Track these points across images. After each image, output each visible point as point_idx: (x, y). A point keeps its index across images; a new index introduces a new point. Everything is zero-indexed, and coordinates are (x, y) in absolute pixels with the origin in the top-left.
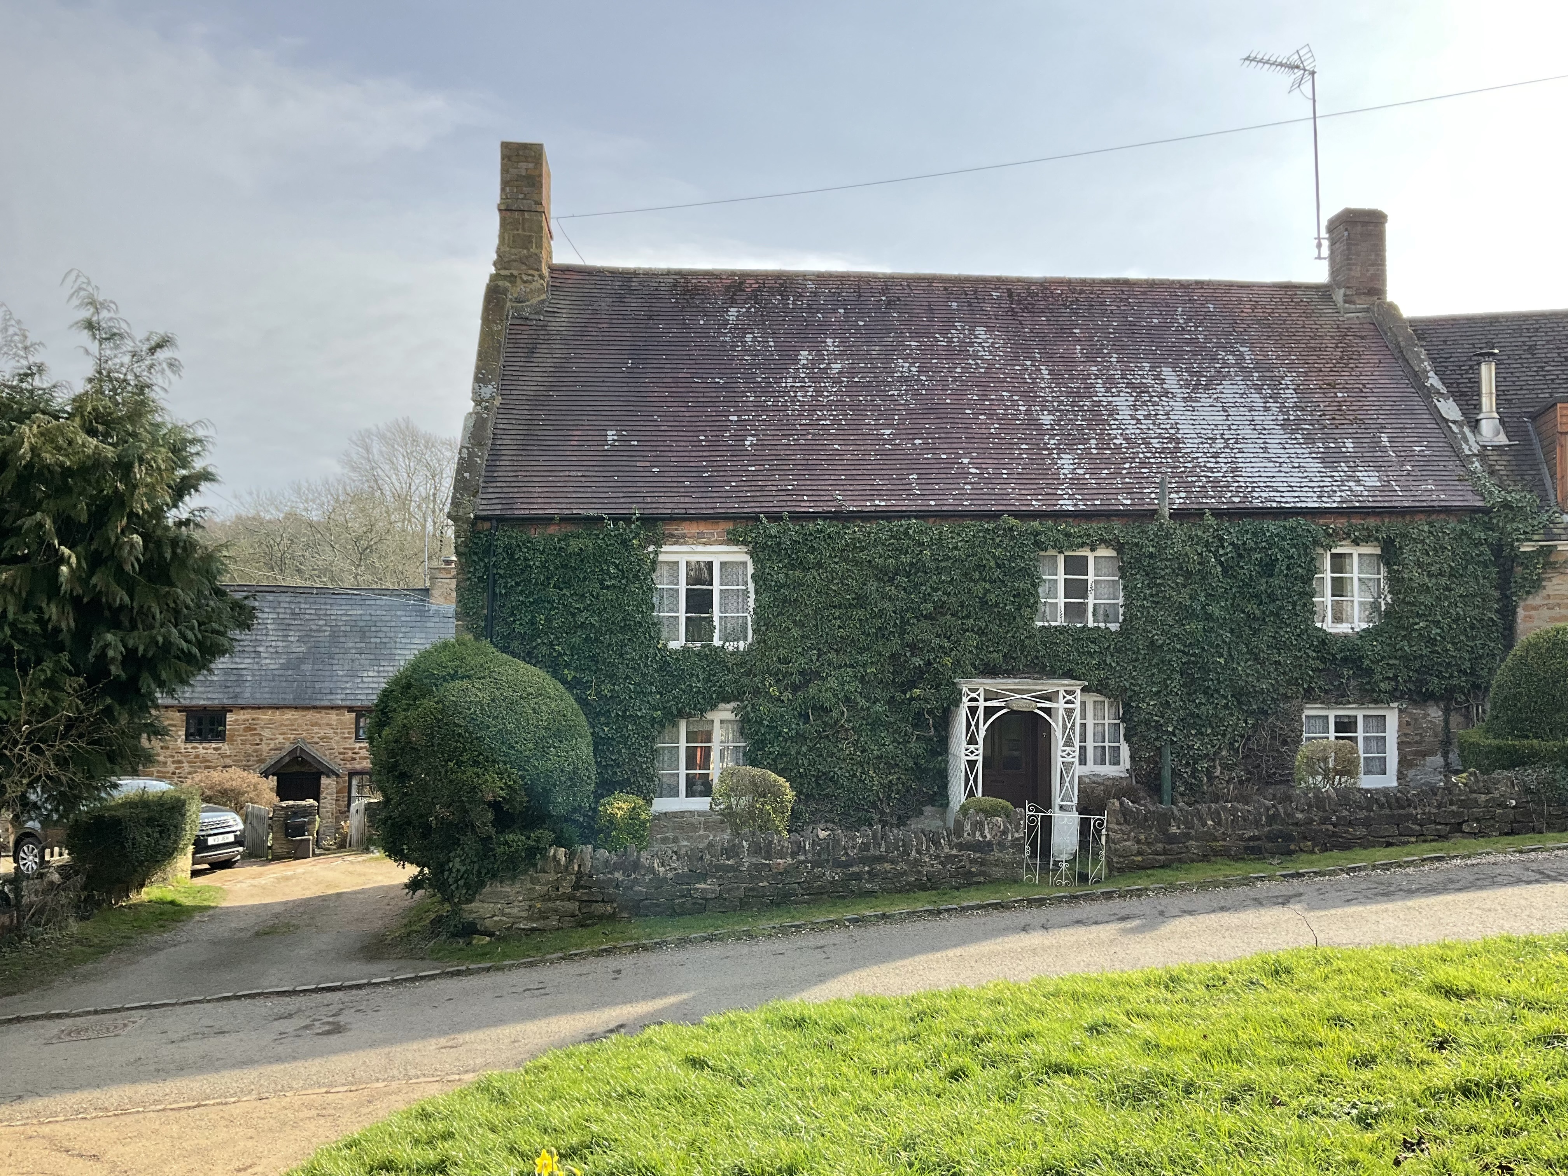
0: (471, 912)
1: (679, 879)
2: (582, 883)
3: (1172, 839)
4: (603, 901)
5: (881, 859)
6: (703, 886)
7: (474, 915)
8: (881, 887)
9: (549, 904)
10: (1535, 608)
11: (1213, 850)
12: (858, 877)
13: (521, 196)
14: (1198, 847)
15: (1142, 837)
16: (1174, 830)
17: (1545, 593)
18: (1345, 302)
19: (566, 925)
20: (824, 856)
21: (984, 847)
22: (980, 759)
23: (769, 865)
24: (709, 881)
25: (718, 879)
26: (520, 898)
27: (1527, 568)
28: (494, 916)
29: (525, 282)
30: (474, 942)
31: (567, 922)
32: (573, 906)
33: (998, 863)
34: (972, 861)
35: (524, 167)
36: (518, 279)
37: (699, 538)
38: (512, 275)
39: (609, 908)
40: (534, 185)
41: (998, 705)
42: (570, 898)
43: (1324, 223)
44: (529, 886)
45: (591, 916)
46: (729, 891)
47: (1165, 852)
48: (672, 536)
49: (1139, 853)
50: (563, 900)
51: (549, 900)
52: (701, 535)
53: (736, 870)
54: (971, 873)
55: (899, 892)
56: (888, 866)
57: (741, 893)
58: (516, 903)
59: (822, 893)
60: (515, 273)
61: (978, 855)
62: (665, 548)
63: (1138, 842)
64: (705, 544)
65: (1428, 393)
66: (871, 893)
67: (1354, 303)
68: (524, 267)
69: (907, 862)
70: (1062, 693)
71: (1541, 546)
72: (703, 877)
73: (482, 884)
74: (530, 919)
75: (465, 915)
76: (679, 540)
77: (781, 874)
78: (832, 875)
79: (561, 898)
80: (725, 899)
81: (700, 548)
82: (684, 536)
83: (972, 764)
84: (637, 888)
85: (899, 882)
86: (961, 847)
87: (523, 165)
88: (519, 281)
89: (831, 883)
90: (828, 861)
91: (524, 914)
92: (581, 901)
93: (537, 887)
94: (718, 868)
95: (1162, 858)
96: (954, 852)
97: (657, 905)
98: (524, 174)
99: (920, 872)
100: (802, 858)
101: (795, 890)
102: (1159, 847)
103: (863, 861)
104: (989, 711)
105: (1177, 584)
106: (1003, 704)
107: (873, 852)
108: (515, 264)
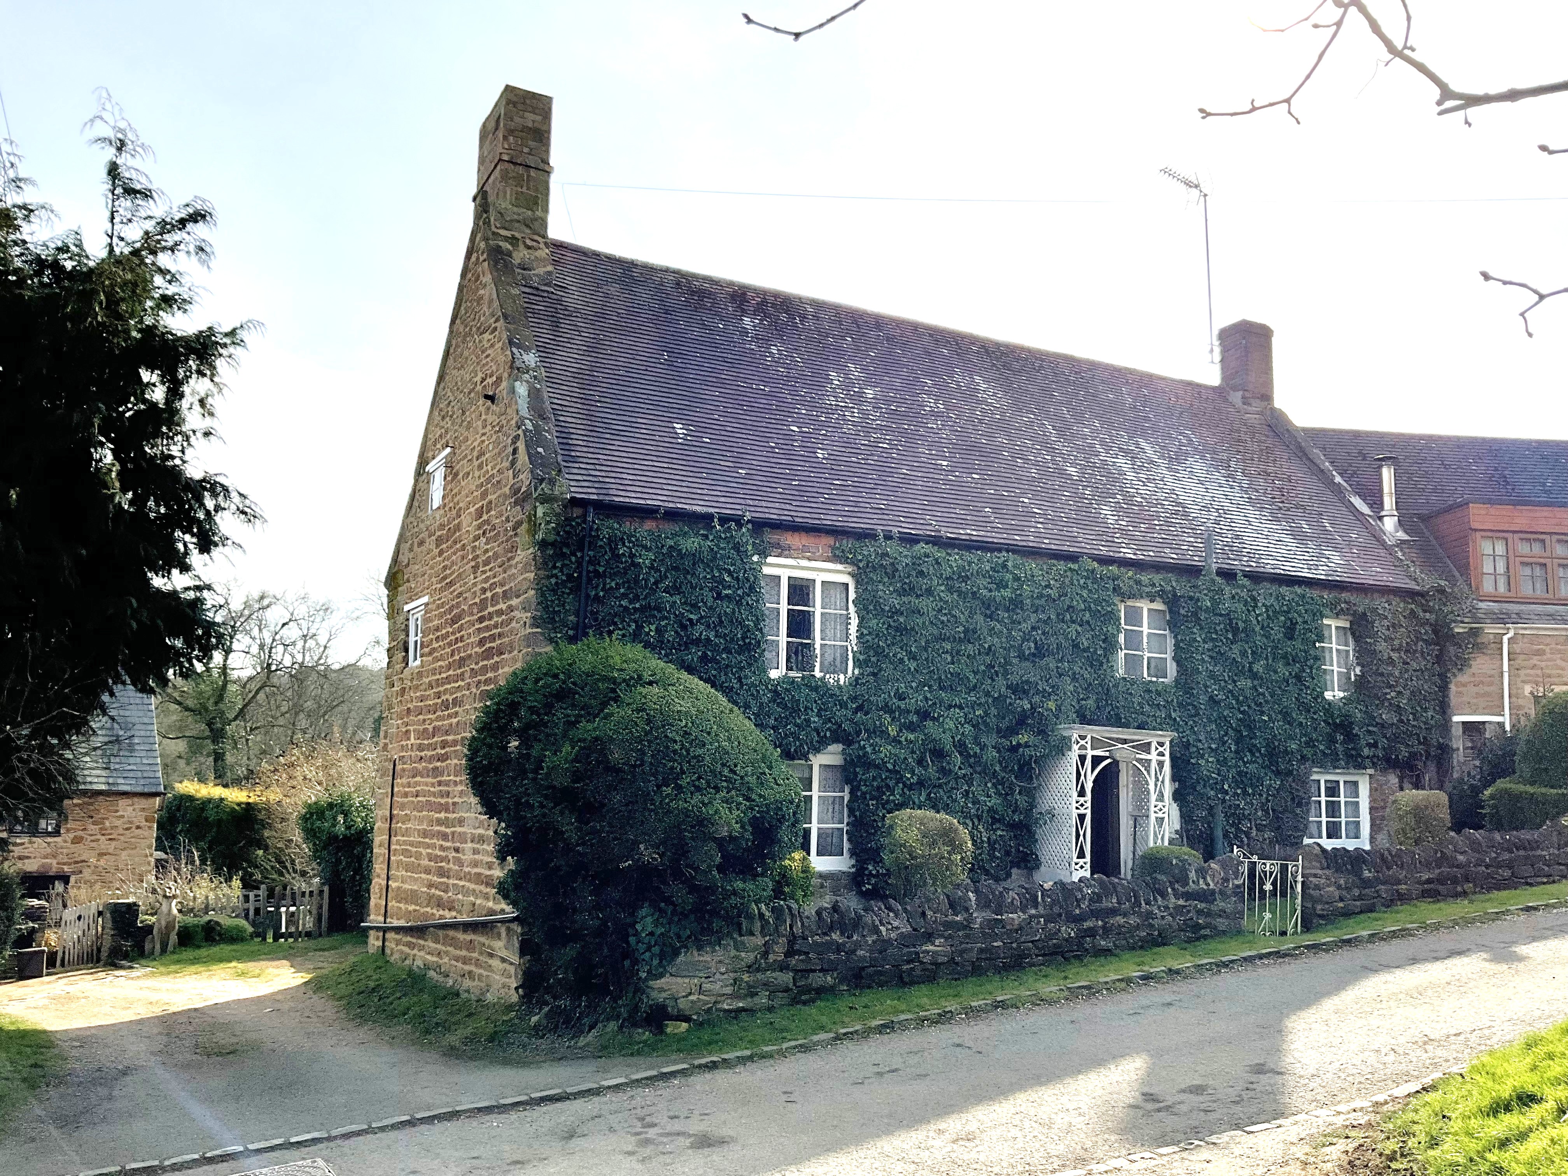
0: (661, 990)
1: (905, 940)
2: (797, 947)
3: (1366, 883)
4: (821, 970)
5: (1113, 912)
6: (931, 948)
7: (664, 995)
8: (1115, 945)
9: (759, 976)
10: (1464, 685)
11: (1399, 894)
12: (1091, 933)
13: (526, 150)
14: (1386, 891)
15: (1342, 882)
16: (1366, 874)
17: (1469, 671)
18: (1244, 404)
19: (776, 1003)
20: (1056, 909)
21: (1206, 896)
22: (1088, 812)
23: (1001, 921)
24: (937, 942)
25: (946, 939)
26: (723, 970)
27: (1460, 647)
28: (690, 994)
29: (529, 248)
30: (669, 1030)
31: (781, 999)
32: (786, 978)
33: (1222, 913)
34: (1200, 912)
35: (530, 119)
36: (520, 243)
37: (802, 552)
38: (513, 237)
39: (829, 978)
40: (541, 141)
41: (1103, 754)
42: (783, 967)
43: (1216, 332)
44: (733, 953)
45: (808, 990)
46: (962, 953)
47: (1360, 898)
48: (778, 546)
49: (1341, 899)
50: (774, 970)
51: (758, 970)
52: (805, 549)
53: (966, 927)
54: (1198, 924)
55: (1133, 948)
56: (1120, 920)
57: (973, 955)
58: (718, 976)
59: (1056, 953)
60: (517, 235)
61: (1203, 905)
62: (770, 560)
63: (1339, 887)
64: (809, 559)
65: (1337, 490)
66: (1106, 952)
67: (1249, 404)
68: (528, 231)
69: (1140, 914)
70: (1154, 745)
71: (1471, 629)
72: (929, 937)
73: (676, 953)
74: (734, 996)
75: (654, 994)
76: (783, 551)
77: (1016, 931)
78: (1068, 931)
79: (771, 967)
80: (957, 964)
81: (804, 563)
82: (789, 548)
83: (1082, 817)
84: (860, 953)
85: (1132, 937)
86: (1188, 896)
87: (530, 116)
88: (521, 247)
89: (1066, 940)
90: (1060, 915)
91: (728, 990)
92: (796, 971)
93: (743, 954)
94: (948, 925)
95: (1358, 903)
96: (1181, 902)
97: (880, 973)
98: (530, 125)
99: (1152, 926)
100: (1033, 912)
101: (1029, 949)
102: (1356, 892)
103: (1095, 914)
104: (1096, 760)
105: (1227, 639)
106: (1107, 754)
107: (1106, 904)
108: (517, 225)
